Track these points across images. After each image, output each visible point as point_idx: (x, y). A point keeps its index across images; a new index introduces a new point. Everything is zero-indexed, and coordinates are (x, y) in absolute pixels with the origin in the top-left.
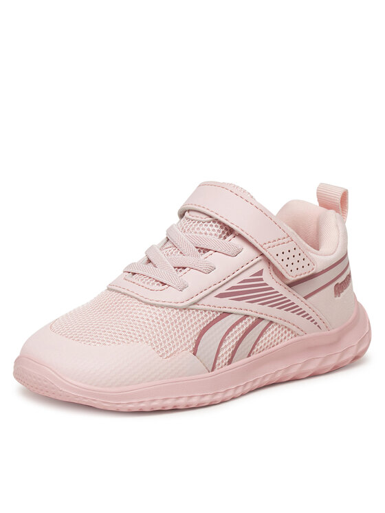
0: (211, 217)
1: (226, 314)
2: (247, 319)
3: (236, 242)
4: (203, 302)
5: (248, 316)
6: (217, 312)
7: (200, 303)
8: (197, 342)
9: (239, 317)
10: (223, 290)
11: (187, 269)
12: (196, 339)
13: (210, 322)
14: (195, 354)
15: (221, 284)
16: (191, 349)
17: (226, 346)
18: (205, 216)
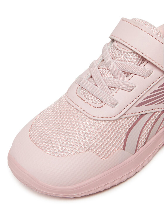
0: (131, 50)
1: (142, 115)
2: (156, 114)
3: (148, 66)
4: (128, 112)
5: (156, 112)
6: (137, 116)
7: (126, 114)
8: (125, 141)
9: (151, 115)
10: (141, 101)
11: (117, 89)
12: (125, 138)
13: (133, 124)
14: (124, 149)
15: (139, 97)
16: (122, 147)
17: (143, 135)
18: (128, 49)
